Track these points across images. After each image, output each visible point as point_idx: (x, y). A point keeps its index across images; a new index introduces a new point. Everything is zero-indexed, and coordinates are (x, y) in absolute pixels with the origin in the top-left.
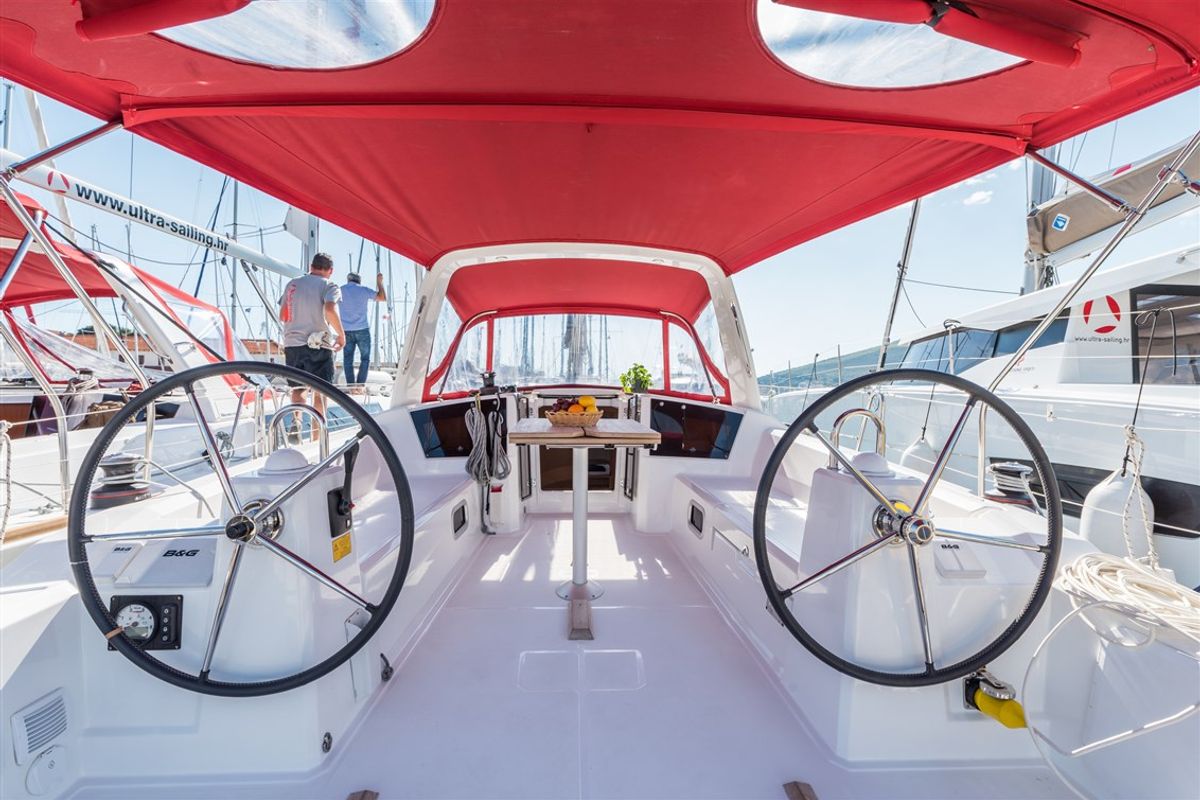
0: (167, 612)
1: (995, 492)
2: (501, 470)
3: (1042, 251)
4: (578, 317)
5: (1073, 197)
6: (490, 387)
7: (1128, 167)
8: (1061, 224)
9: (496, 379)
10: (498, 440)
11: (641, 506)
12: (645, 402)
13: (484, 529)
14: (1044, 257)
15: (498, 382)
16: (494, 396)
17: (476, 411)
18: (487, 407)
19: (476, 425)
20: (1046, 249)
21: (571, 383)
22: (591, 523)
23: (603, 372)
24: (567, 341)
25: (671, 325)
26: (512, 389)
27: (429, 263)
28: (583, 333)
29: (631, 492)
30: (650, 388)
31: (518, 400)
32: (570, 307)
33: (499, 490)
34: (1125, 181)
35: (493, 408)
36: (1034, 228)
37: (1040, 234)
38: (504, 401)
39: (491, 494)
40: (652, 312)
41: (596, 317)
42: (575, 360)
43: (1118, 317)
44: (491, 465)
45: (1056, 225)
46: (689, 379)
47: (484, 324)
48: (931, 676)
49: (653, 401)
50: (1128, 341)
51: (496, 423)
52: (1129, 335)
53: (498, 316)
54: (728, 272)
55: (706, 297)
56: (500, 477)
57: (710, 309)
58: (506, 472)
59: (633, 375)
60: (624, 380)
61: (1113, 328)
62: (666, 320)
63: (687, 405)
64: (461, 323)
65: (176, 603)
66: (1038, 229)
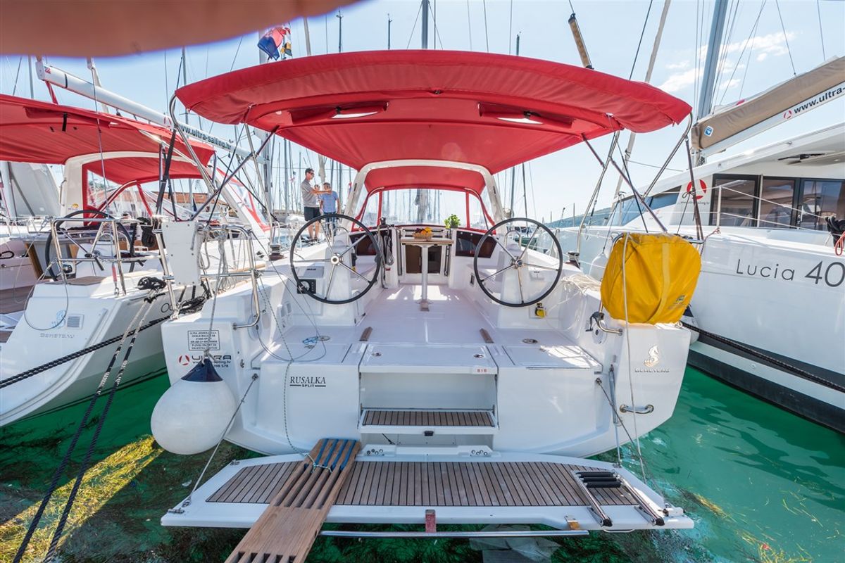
0: (312, 283)
1: (569, 261)
2: (390, 261)
3: (699, 148)
4: (423, 191)
5: (717, 116)
6: (384, 225)
7: (743, 101)
8: (709, 132)
9: (386, 221)
10: (388, 248)
11: (451, 279)
12: (454, 232)
13: (383, 286)
14: (700, 151)
15: (388, 222)
16: (386, 229)
17: (379, 235)
18: (383, 234)
19: (379, 242)
20: (701, 147)
21: (419, 224)
22: (429, 287)
23: (437, 218)
24: (417, 201)
25: (470, 195)
26: (393, 226)
27: (359, 169)
28: (426, 197)
29: (447, 273)
30: (459, 226)
31: (396, 230)
32: (420, 186)
33: (389, 270)
34: (740, 109)
35: (386, 234)
36: (695, 134)
37: (698, 138)
38: (390, 231)
39: (386, 272)
40: (461, 189)
41: (433, 191)
42: (421, 211)
43: (705, 191)
44: (386, 260)
45: (707, 133)
46: (477, 221)
47: (378, 193)
48: (523, 304)
49: (458, 232)
50: (708, 203)
51: (387, 241)
52: (709, 201)
53: (384, 190)
54: (492, 174)
55: (483, 184)
56: (390, 264)
57: (485, 189)
58: (392, 262)
59: (451, 220)
60: (447, 222)
61: (702, 197)
62: (468, 192)
63: (473, 234)
64: (367, 193)
65: (314, 281)
66: (697, 135)
